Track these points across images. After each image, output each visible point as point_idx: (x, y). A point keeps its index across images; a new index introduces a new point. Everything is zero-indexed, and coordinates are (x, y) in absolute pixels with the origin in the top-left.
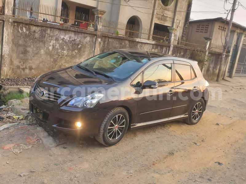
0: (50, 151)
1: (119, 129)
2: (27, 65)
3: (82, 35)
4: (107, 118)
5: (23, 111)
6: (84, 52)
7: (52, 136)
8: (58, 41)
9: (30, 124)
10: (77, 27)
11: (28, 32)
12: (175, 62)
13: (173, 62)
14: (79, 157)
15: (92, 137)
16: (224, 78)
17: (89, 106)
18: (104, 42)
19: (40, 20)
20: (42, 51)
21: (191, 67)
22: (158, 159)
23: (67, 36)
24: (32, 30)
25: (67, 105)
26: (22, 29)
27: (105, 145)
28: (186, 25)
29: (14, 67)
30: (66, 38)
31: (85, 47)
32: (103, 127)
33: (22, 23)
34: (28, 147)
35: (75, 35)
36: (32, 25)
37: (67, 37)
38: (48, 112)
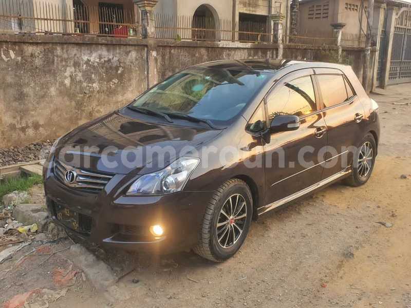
0: (106, 295)
1: (237, 224)
2: (29, 120)
3: (122, 50)
4: (212, 207)
5: (36, 215)
6: (130, 80)
7: (102, 260)
8: (79, 66)
9: (54, 241)
10: (110, 35)
11: (19, 58)
12: (318, 71)
13: (314, 71)
14: (169, 297)
15: (188, 251)
16: (373, 91)
17: (173, 189)
18: (163, 56)
19: (39, 32)
20: (53, 91)
21: (345, 77)
22: (327, 271)
23: (94, 55)
24: (26, 54)
25: (127, 194)
26: (7, 55)
27: (216, 261)
28: (294, 8)
29: (5, 128)
30: (92, 59)
31: (130, 71)
32: (207, 227)
33: (6, 42)
34: (59, 294)
35: (108, 51)
36: (24, 43)
37: (94, 58)
38: (88, 212)
